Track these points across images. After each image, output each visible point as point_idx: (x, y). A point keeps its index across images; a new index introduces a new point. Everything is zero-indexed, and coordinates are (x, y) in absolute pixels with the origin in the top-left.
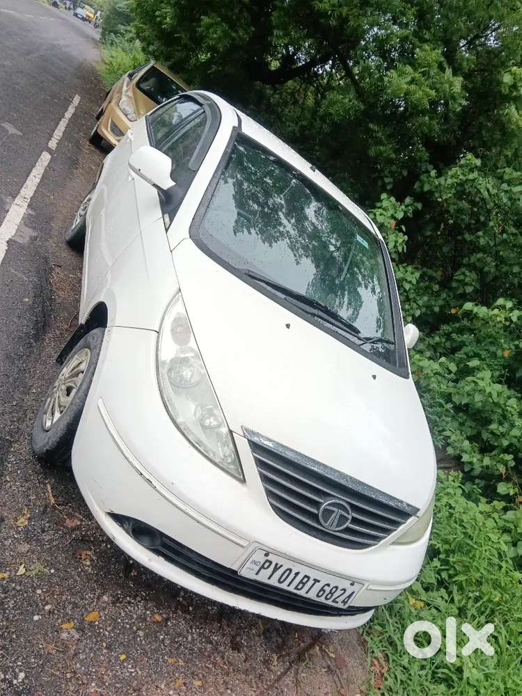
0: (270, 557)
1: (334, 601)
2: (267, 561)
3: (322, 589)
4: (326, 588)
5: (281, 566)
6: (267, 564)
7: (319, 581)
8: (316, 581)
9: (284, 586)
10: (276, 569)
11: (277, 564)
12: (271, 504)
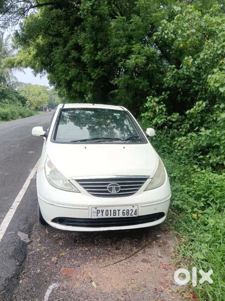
0: (98, 209)
1: (131, 215)
2: (97, 210)
3: (123, 213)
4: (124, 211)
5: (103, 210)
6: (98, 211)
7: (120, 210)
8: (119, 210)
9: (109, 216)
10: (102, 212)
11: (102, 210)
12: (90, 194)
